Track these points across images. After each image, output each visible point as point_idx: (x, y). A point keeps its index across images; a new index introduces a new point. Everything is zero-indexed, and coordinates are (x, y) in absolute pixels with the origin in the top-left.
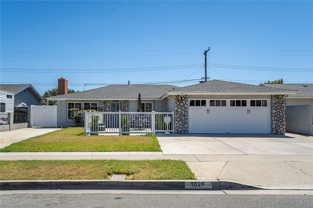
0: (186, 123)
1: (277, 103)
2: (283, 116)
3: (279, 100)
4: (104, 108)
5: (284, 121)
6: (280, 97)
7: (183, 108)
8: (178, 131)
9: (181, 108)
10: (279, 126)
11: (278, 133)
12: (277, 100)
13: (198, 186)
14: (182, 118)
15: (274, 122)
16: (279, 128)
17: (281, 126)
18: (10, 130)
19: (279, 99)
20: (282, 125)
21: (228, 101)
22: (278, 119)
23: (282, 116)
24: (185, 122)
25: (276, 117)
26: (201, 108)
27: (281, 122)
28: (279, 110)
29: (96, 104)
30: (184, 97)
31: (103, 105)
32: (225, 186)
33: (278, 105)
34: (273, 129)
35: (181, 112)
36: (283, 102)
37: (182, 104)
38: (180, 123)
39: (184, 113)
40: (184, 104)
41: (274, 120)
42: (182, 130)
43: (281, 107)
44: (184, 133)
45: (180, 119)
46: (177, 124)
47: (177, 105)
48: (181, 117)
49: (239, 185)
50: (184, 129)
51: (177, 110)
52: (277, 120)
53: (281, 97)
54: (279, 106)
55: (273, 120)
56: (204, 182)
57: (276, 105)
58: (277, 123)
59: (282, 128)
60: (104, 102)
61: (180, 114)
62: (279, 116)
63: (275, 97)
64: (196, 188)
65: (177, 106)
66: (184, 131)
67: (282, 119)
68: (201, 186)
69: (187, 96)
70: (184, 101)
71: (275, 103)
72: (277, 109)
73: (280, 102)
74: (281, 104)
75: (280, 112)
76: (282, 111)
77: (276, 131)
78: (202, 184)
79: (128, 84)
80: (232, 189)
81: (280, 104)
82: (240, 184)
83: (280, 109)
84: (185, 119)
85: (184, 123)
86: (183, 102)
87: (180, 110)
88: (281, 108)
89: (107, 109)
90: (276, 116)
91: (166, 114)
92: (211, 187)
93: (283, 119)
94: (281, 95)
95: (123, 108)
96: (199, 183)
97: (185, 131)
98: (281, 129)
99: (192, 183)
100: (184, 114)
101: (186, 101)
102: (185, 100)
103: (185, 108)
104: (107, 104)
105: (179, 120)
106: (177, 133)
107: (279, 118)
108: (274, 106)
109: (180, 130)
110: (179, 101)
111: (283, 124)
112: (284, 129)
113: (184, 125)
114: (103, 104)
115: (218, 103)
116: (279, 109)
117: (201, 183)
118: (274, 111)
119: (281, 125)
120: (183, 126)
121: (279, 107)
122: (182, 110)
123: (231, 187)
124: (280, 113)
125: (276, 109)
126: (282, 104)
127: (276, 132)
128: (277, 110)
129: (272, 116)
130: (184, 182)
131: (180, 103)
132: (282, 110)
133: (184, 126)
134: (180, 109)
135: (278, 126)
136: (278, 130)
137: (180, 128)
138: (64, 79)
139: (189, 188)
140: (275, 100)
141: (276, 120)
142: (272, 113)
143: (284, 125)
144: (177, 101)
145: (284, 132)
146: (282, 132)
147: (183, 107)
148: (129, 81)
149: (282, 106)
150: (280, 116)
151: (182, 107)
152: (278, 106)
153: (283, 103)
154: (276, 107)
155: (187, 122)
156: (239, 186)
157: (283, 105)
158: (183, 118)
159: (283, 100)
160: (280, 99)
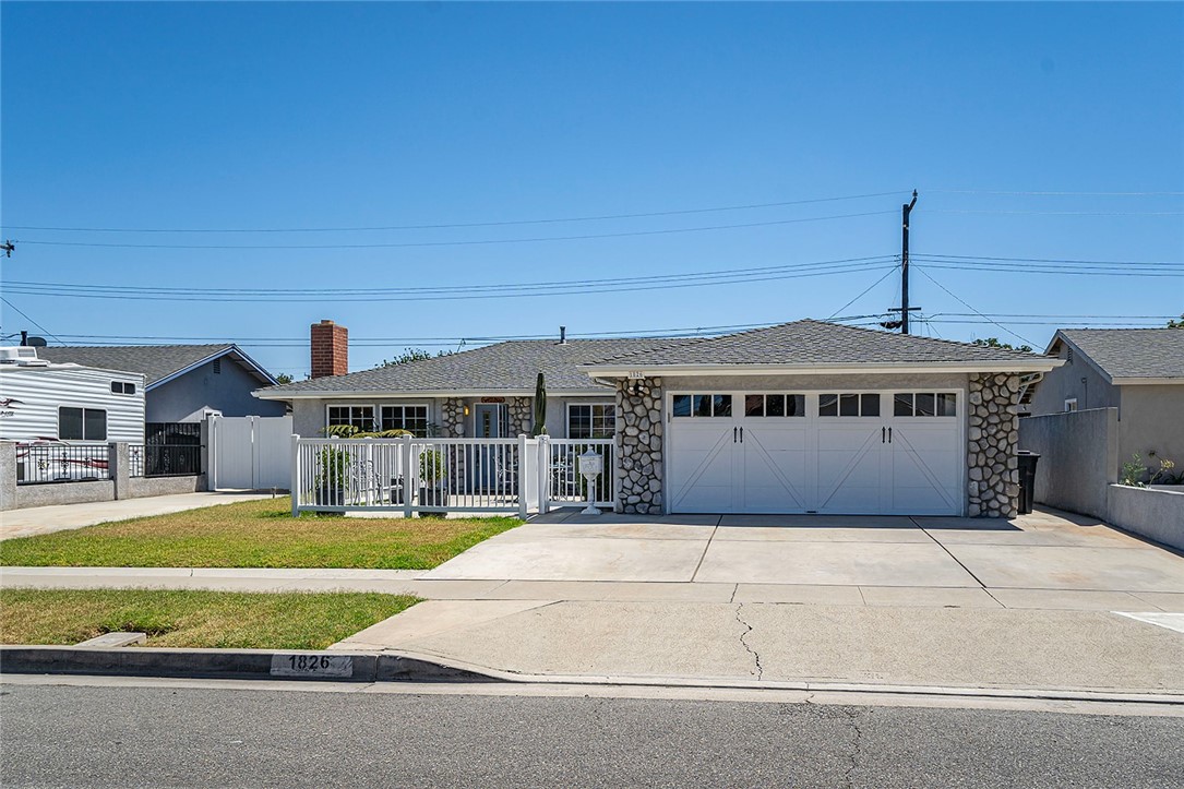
0: (656, 478)
1: (988, 402)
2: (1008, 452)
3: (997, 394)
4: (447, 424)
5: (1011, 471)
6: (1000, 381)
7: (644, 425)
8: (627, 504)
9: (637, 422)
10: (993, 487)
11: (990, 513)
12: (988, 391)
13: (312, 667)
14: (639, 460)
15: (977, 474)
16: (991, 493)
17: (1000, 488)
18: (116, 499)
19: (995, 389)
20: (1004, 482)
21: (812, 398)
22: (991, 463)
23: (1004, 452)
24: (653, 473)
25: (981, 456)
26: (713, 422)
27: (1000, 474)
28: (994, 430)
29: (422, 411)
30: (649, 383)
31: (445, 416)
32: (391, 669)
33: (993, 409)
34: (971, 499)
35: (637, 436)
36: (1009, 398)
37: (639, 410)
38: (635, 475)
39: (646, 442)
40: (648, 411)
41: (977, 465)
42: (641, 501)
43: (1002, 416)
44: (648, 513)
45: (634, 461)
46: (623, 479)
47: (624, 412)
48: (636, 456)
49: (435, 668)
50: (647, 497)
51: (624, 431)
52: (986, 465)
53: (1005, 382)
54: (997, 413)
55: (973, 464)
56: (328, 657)
57: (983, 412)
58: (986, 478)
59: (1004, 494)
60: (448, 404)
61: (633, 446)
62: (994, 451)
63: (982, 382)
64: (303, 673)
65: (623, 417)
66: (647, 505)
67: (1005, 464)
68: (320, 669)
69: (657, 383)
70: (646, 399)
71: (980, 402)
72: (989, 424)
73: (998, 401)
74: (1001, 407)
75: (1000, 436)
76: (1008, 433)
77: (980, 504)
78: (322, 661)
79: (560, 338)
80: (410, 680)
81: (998, 405)
82: (438, 665)
83: (999, 427)
84: (651, 463)
85: (648, 476)
86: (642, 403)
87: (631, 432)
88: (1002, 422)
89: (459, 429)
90: (984, 451)
91: (585, 447)
92: (349, 672)
93: (1009, 461)
94: (1003, 374)
95: (513, 425)
96: (314, 660)
97: (651, 503)
98: (1001, 498)
99: (293, 657)
100: (649, 445)
101: (654, 400)
102: (650, 395)
103: (651, 424)
104: (458, 410)
105: (629, 465)
106: (624, 513)
107: (994, 458)
108: (976, 415)
109: (633, 499)
110: (631, 399)
111: (1008, 479)
112: (1011, 498)
113: (647, 483)
114: (446, 411)
115: (776, 406)
116: (996, 424)
117: (319, 660)
118: (977, 434)
119: (1001, 485)
120: (643, 487)
121: (995, 420)
122: (641, 431)
123: (407, 673)
124: (999, 441)
125: (985, 425)
126: (1005, 406)
127: (982, 511)
128: (989, 429)
129: (969, 452)
130: (270, 656)
131: (633, 406)
132: (1007, 427)
133: (646, 487)
134: (634, 426)
135: (989, 488)
136: (988, 501)
137: (633, 494)
138: (332, 326)
139: (283, 674)
140: (981, 391)
141: (982, 467)
142: (969, 441)
143: (1011, 483)
144: (623, 397)
145: (1013, 509)
146: (1005, 510)
147: (643, 420)
148: (563, 329)
149: (1006, 413)
150: (1000, 451)
151: (641, 418)
152: (990, 414)
153: (1010, 404)
154: (984, 419)
155: (657, 472)
156: (434, 670)
157: (1009, 410)
158: (645, 460)
159: (1012, 393)
160: (1000, 387)
